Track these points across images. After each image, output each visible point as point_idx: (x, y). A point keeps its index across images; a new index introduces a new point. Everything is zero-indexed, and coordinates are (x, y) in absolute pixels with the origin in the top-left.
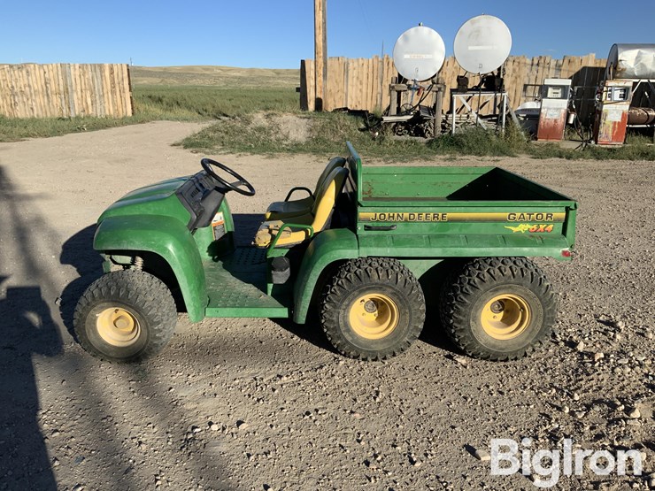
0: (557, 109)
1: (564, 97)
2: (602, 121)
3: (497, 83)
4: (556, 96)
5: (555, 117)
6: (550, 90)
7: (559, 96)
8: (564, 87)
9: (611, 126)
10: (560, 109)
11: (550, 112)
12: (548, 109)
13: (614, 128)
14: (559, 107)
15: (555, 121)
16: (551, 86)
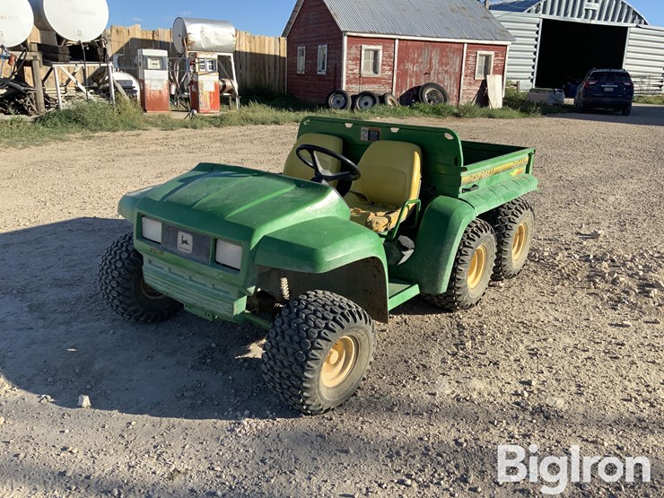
0: (160, 80)
1: (163, 68)
2: (200, 91)
3: (100, 52)
4: (155, 67)
5: (159, 88)
6: (149, 60)
7: (159, 67)
8: (161, 58)
9: (208, 95)
10: (162, 80)
11: (154, 83)
12: (151, 80)
13: (210, 97)
14: (161, 78)
15: (160, 92)
16: (149, 57)
